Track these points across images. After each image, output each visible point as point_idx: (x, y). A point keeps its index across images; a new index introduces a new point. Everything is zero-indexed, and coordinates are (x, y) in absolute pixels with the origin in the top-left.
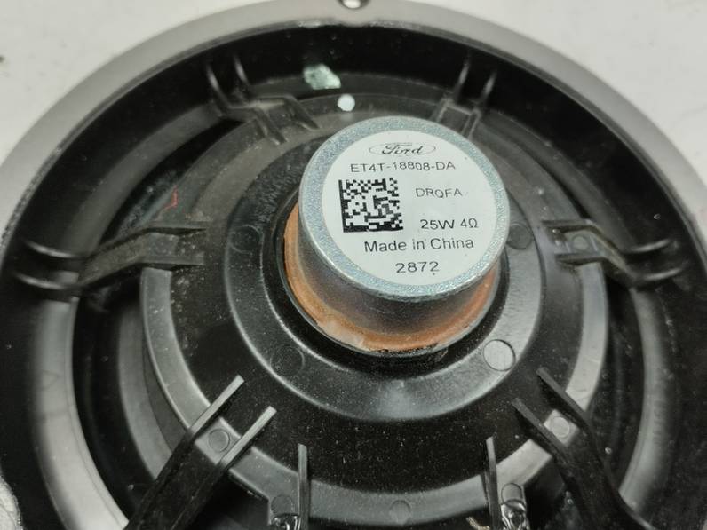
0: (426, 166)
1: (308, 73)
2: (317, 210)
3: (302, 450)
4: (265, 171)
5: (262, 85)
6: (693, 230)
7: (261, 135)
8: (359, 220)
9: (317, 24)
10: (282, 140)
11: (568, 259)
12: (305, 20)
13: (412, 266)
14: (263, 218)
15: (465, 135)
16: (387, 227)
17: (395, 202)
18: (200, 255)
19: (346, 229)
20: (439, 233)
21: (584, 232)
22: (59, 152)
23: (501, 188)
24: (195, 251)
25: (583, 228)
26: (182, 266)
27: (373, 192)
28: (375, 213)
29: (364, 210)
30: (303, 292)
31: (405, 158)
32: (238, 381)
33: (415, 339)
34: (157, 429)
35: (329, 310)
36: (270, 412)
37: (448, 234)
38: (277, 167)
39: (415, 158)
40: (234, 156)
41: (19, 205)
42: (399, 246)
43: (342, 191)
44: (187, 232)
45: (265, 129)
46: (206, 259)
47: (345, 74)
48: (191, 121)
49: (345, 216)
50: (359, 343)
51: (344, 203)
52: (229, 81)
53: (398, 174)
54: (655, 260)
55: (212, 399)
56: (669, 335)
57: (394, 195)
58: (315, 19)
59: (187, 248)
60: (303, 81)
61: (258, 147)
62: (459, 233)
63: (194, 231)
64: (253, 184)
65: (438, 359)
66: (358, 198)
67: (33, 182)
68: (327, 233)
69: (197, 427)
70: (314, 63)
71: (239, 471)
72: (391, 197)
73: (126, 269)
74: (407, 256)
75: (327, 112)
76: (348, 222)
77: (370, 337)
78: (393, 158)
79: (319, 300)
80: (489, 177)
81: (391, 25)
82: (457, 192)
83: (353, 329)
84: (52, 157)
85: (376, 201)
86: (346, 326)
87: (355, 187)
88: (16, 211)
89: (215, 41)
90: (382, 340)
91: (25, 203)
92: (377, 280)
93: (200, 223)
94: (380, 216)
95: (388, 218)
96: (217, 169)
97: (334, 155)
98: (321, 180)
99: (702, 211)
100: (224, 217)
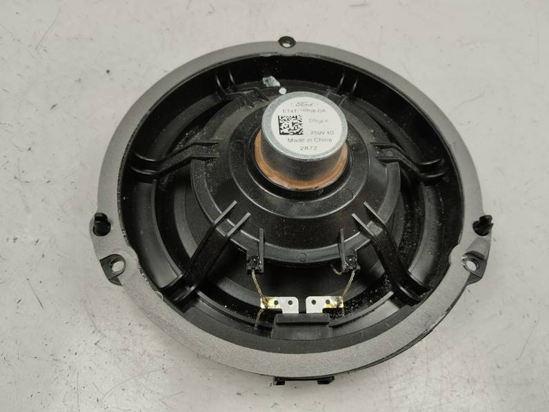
0: (314, 111)
1: (264, 79)
2: (269, 127)
3: (262, 231)
4: (246, 118)
5: (242, 85)
6: (450, 152)
7: (244, 105)
8: (286, 131)
9: (270, 55)
10: (253, 106)
11: (382, 159)
12: (263, 53)
13: (307, 148)
14: (245, 138)
15: (338, 105)
16: (297, 133)
17: (301, 124)
18: (218, 153)
19: (281, 134)
20: (318, 136)
21: (392, 149)
22: (149, 113)
23: (345, 120)
24: (215, 152)
25: (391, 147)
26: (210, 158)
27: (292, 120)
28: (292, 128)
29: (288, 127)
30: (263, 165)
31: (305, 107)
32: (235, 203)
33: (309, 184)
34: (192, 239)
35: (273, 171)
36: (248, 214)
37: (321, 136)
38: (251, 117)
39: (310, 108)
40: (231, 113)
41: (132, 136)
42: (301, 140)
43: (279, 120)
44: (211, 144)
45: (245, 102)
46: (220, 155)
47: (283, 80)
48: (206, 102)
49: (280, 129)
50: (286, 185)
51: (280, 124)
52: (226, 83)
53: (302, 114)
54: (433, 169)
55: (223, 211)
56: (441, 206)
57: (300, 121)
58: (268, 53)
59: (211, 151)
60: (262, 83)
61: (242, 109)
62: (326, 136)
63: (214, 144)
64: (241, 124)
65: (319, 194)
66: (286, 122)
67: (138, 125)
68: (272, 135)
69: (216, 222)
70: (268, 75)
71: (234, 239)
72: (299, 122)
73: (184, 161)
74: (305, 144)
75: (273, 95)
76: (281, 131)
77: (291, 183)
78: (301, 107)
79: (269, 168)
80: (340, 116)
81: (306, 56)
82: (326, 121)
83: (283, 179)
84: (146, 115)
85: (293, 124)
86: (281, 178)
87: (285, 118)
88: (131, 138)
89: (220, 63)
90: (296, 184)
91: (134, 135)
92: (292, 153)
93: (217, 140)
94: (295, 130)
95: (298, 131)
96: (224, 119)
97: (276, 106)
98: (271, 115)
99: (455, 143)
100: (228, 137)
